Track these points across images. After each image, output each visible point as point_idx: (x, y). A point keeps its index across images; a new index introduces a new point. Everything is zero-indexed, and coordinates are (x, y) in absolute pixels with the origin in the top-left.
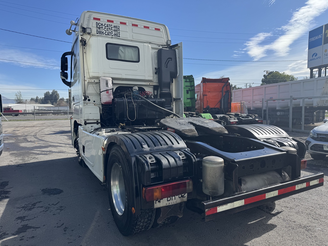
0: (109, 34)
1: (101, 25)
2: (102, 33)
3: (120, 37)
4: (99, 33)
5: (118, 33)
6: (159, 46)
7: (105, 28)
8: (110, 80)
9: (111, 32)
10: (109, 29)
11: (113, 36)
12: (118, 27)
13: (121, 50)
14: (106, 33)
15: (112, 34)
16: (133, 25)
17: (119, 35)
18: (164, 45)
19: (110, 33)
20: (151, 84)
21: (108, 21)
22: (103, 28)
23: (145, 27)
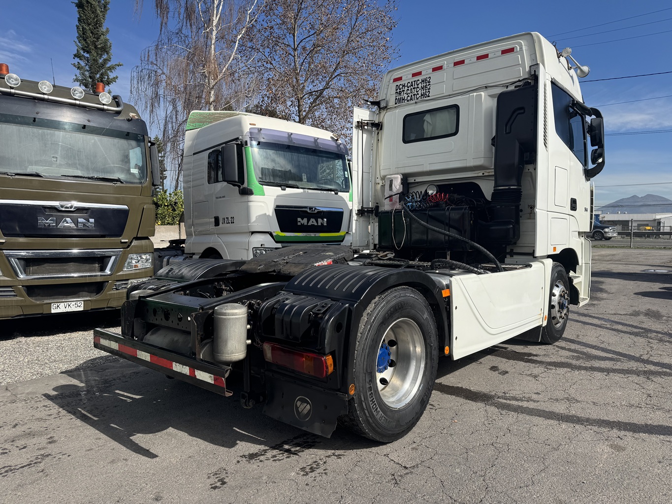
0: (412, 99)
1: (403, 86)
2: (403, 99)
3: (429, 96)
4: (399, 101)
5: (427, 91)
6: (507, 87)
7: (408, 90)
8: (397, 178)
9: (416, 93)
10: (413, 88)
11: (418, 99)
12: (428, 80)
13: (427, 122)
14: (409, 98)
15: (418, 96)
16: (456, 64)
17: (427, 94)
18: (518, 81)
19: (414, 95)
20: (486, 174)
21: (414, 75)
22: (404, 91)
23: (479, 58)
